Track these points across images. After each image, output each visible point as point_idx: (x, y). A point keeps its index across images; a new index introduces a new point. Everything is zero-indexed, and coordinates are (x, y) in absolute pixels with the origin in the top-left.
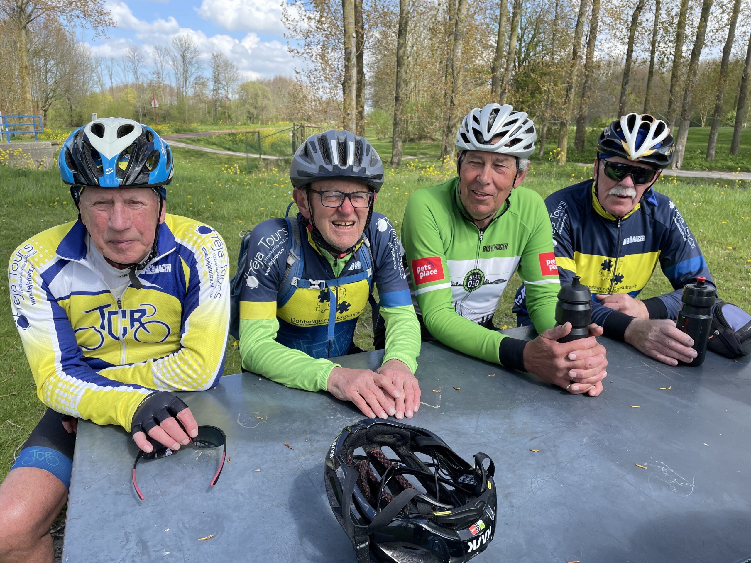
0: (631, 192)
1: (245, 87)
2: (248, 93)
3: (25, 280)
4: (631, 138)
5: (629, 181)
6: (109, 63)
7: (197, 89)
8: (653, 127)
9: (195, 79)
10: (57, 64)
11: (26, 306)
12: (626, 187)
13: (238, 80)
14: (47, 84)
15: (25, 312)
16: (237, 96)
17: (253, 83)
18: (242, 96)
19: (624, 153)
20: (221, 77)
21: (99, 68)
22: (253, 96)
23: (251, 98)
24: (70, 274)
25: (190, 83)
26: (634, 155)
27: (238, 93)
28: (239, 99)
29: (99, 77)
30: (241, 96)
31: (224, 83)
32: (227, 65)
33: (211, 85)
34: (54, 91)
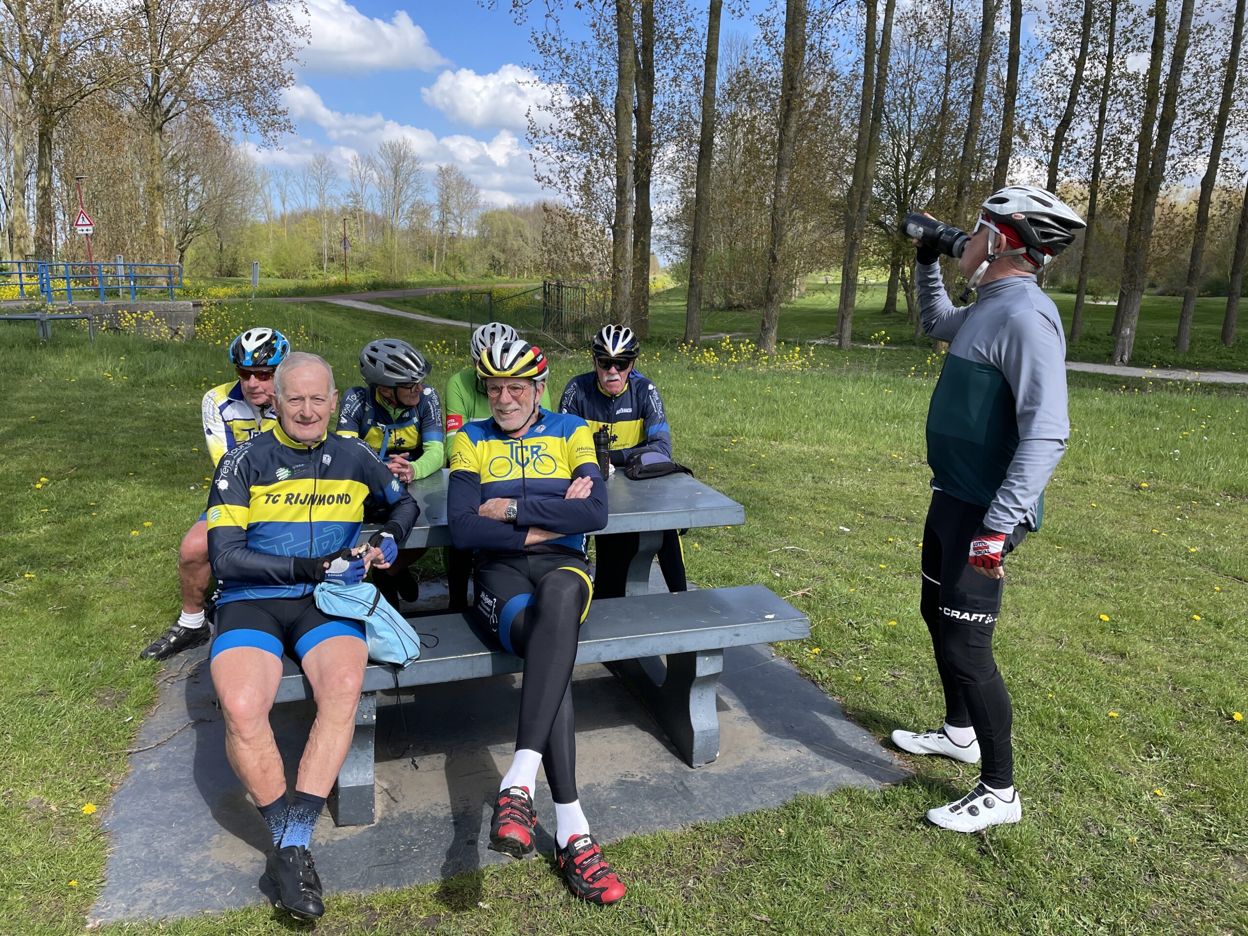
0: (617, 377)
1: (487, 220)
2: (492, 228)
3: (211, 410)
4: (609, 343)
5: (613, 370)
6: (282, 179)
7: (415, 220)
8: (622, 334)
9: (412, 207)
10: (204, 182)
11: (211, 424)
12: (613, 375)
13: (478, 207)
14: (187, 209)
15: (210, 427)
16: (475, 233)
17: (502, 213)
18: (483, 232)
19: (607, 353)
20: (452, 203)
21: (266, 189)
22: (501, 233)
23: (498, 235)
24: (233, 408)
25: (403, 212)
26: (613, 354)
27: (477, 228)
28: (478, 237)
29: (265, 201)
30: (481, 232)
31: (456, 212)
32: (463, 184)
33: (436, 215)
34: (198, 222)
